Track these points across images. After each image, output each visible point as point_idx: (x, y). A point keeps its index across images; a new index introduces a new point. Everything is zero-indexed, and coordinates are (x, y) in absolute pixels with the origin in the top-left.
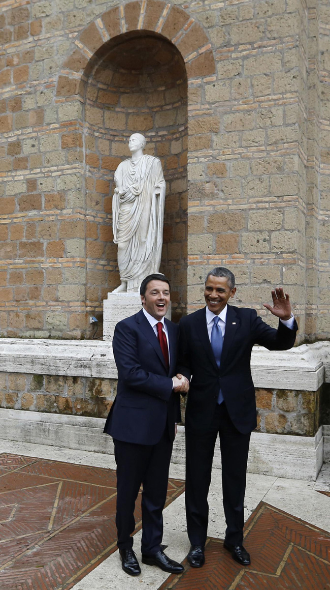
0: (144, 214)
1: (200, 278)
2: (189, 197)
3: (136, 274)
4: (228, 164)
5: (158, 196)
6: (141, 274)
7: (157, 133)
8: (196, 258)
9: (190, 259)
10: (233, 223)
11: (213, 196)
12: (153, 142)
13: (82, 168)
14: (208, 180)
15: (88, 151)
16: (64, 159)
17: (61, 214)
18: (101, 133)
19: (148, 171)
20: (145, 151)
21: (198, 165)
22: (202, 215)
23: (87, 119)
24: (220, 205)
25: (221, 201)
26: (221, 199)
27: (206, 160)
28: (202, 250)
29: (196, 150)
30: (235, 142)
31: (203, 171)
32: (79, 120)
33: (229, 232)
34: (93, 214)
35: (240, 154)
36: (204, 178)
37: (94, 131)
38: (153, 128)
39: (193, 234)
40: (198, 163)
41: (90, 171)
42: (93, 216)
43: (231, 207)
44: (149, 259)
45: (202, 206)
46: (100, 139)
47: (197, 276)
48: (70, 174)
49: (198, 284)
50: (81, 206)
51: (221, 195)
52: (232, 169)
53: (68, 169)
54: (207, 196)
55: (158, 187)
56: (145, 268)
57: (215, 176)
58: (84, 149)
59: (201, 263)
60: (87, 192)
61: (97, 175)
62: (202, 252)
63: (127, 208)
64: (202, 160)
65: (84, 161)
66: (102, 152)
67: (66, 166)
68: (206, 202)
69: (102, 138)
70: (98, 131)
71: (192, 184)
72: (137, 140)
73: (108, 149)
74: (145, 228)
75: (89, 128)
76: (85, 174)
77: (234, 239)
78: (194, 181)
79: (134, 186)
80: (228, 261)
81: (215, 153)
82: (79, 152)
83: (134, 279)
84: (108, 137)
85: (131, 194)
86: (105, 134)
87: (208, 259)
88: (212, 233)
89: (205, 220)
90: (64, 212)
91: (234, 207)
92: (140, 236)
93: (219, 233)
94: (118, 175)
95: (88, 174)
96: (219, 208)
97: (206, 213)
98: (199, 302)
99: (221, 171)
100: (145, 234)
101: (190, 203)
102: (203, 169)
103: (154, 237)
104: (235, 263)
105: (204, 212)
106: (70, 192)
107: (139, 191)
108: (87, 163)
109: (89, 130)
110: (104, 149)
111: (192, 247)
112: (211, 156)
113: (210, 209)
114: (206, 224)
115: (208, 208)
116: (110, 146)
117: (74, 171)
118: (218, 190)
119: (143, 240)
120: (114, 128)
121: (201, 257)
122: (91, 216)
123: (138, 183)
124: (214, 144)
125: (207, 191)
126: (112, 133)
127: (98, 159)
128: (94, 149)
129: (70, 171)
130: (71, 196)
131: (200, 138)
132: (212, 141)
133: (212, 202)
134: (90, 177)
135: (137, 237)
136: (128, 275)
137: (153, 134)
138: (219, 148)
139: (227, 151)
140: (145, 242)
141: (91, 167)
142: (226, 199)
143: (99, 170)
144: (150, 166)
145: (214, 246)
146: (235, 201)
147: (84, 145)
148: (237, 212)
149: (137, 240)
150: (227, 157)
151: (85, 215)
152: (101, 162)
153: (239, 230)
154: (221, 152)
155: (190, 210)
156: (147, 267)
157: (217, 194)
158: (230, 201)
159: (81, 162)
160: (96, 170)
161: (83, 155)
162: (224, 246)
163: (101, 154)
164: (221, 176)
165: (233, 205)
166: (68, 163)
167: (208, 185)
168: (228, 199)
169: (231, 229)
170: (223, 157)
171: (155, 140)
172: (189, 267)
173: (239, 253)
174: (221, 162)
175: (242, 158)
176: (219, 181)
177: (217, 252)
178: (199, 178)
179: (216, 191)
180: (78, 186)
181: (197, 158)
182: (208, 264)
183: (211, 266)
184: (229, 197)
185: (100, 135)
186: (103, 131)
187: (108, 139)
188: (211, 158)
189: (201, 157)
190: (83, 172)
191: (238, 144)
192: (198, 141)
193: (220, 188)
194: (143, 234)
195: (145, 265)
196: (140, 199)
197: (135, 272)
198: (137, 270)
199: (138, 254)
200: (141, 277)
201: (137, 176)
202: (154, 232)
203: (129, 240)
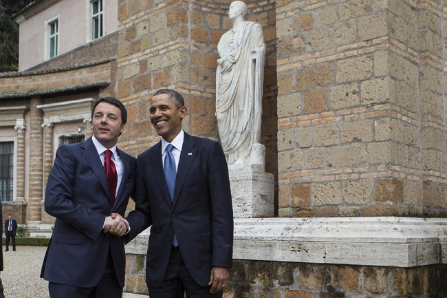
0: (241, 81)
1: (290, 142)
2: (278, 55)
3: (235, 146)
4: (315, 14)
6: (240, 147)
8: (286, 121)
9: (280, 123)
10: (321, 77)
11: (301, 51)
12: (265, 11)
13: (187, 43)
14: (295, 34)
15: (194, 26)
16: (169, 35)
18: (210, 8)
19: (246, 36)
21: (285, 20)
22: (291, 72)
24: (307, 60)
25: (309, 55)
26: (309, 52)
27: (293, 14)
28: (291, 111)
29: (284, 5)
31: (291, 26)
33: (318, 88)
34: (199, 89)
36: (292, 33)
37: (202, 6)
39: (282, 95)
40: (286, 18)
41: (195, 46)
42: (200, 91)
43: (319, 60)
44: (247, 129)
45: (290, 63)
46: (209, 14)
47: (287, 141)
48: (174, 50)
49: (288, 150)
50: (184, 80)
51: (309, 48)
52: (319, 18)
53: (172, 45)
54: (295, 51)
55: (254, 52)
56: (243, 139)
57: (302, 29)
58: (189, 25)
59: (290, 127)
60: (192, 66)
61: (205, 50)
62: (292, 113)
64: (289, 14)
65: (189, 36)
66: (211, 27)
67: (171, 43)
68: (294, 59)
69: (211, 13)
70: (206, 6)
71: (280, 41)
72: (236, 7)
73: (219, 23)
74: (242, 96)
75: (194, 3)
76: (189, 49)
77: (322, 96)
78: (282, 37)
79: (231, 54)
80: (317, 121)
81: (302, 4)
82: (182, 27)
83: (234, 152)
84: (219, 11)
85: (228, 62)
86: (215, 8)
87: (298, 121)
88: (300, 91)
89: (294, 78)
91: (322, 60)
92: (238, 106)
93: (308, 90)
94: (221, 47)
95: (193, 48)
96: (306, 63)
97: (295, 71)
98: (289, 170)
99: (307, 24)
100: (243, 102)
101: (279, 62)
102: (291, 24)
103: (250, 105)
104: (324, 122)
105: (292, 69)
106: (174, 68)
107: (236, 58)
108: (192, 38)
109: (194, 6)
110: (213, 24)
111: (282, 109)
112: (298, 8)
113: (298, 65)
114: (294, 82)
115: (295, 65)
116: (221, 20)
117: (177, 46)
118: (306, 43)
119: (241, 109)
120: (225, 2)
121: (291, 120)
122: (198, 91)
123: (235, 50)
125: (295, 47)
126: (222, 7)
127: (207, 34)
128: (202, 24)
129: (173, 47)
130: (175, 72)
133: (300, 58)
134: (196, 51)
135: (235, 106)
136: (229, 148)
140: (243, 111)
141: (197, 42)
142: (313, 52)
144: (248, 32)
145: (303, 106)
146: (322, 52)
147: (189, 20)
148: (325, 64)
149: (235, 110)
150: (313, 6)
151: (190, 90)
152: (210, 36)
153: (327, 85)
154: (308, 2)
155: (279, 69)
156: (246, 138)
157: (305, 48)
158: (317, 54)
159: (186, 36)
160: (204, 45)
161: (187, 30)
162: (313, 105)
163: (210, 28)
164: (308, 28)
165: (320, 57)
166: (173, 39)
167: (295, 40)
168: (315, 52)
169: (319, 84)
170: (310, 7)
171: (266, 9)
172: (279, 132)
173: (328, 111)
174: (308, 13)
175: (328, 4)
176: (306, 33)
177: (305, 112)
178: (287, 33)
179: (303, 46)
180: (180, 61)
181: (285, 12)
182: (297, 126)
183: (299, 129)
184: (317, 49)
185: (209, 10)
186: (213, 6)
187: (219, 14)
188: (298, 10)
189: (288, 11)
190: (187, 47)
193: (307, 41)
194: (241, 104)
195: (244, 136)
196: (237, 66)
197: (235, 144)
198: (237, 142)
199: (237, 125)
200: (241, 150)
201: (235, 43)
202: (250, 99)
203: (227, 110)
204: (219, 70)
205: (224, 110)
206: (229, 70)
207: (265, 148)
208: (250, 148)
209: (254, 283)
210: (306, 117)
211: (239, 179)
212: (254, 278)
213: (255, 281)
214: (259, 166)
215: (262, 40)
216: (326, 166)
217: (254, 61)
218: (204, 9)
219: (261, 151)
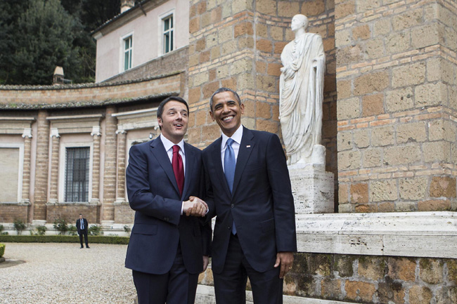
0: (303, 87)
1: (349, 143)
2: (337, 63)
3: (298, 147)
4: (371, 25)
6: (302, 148)
7: (328, 15)
8: (345, 123)
9: (339, 125)
10: (377, 83)
11: (358, 59)
12: (325, 24)
13: (253, 53)
14: (353, 44)
15: (259, 38)
16: (236, 46)
18: (274, 21)
19: (307, 46)
21: (344, 31)
22: (349, 79)
23: (258, 9)
24: (365, 67)
25: (366, 63)
26: (366, 60)
27: (351, 25)
28: (350, 114)
29: (342, 18)
30: (376, 2)
31: (349, 36)
32: (248, 11)
33: (375, 92)
34: (264, 95)
35: (381, 13)
36: (350, 43)
37: (266, 19)
38: (324, 11)
39: (341, 99)
40: (344, 29)
41: (260, 55)
42: (265, 97)
43: (375, 67)
44: (308, 132)
45: (348, 70)
46: (273, 27)
47: (346, 142)
48: (241, 59)
49: (347, 150)
50: (250, 87)
51: (366, 56)
52: (375, 28)
53: (238, 55)
54: (353, 59)
55: (315, 61)
56: (305, 141)
57: (360, 39)
58: (254, 36)
59: (349, 129)
60: (257, 74)
61: (270, 60)
62: (350, 116)
64: (347, 25)
65: (255, 47)
66: (275, 39)
67: (238, 53)
68: (352, 66)
69: (275, 26)
70: (270, 20)
71: (339, 51)
72: (298, 20)
73: (282, 35)
74: (304, 101)
75: (260, 17)
76: (255, 59)
77: (379, 100)
78: (341, 47)
79: (294, 62)
80: (374, 123)
81: (359, 16)
82: (248, 38)
83: (297, 153)
84: (282, 24)
85: (291, 70)
86: (279, 22)
87: (356, 123)
88: (358, 96)
89: (352, 84)
91: (379, 66)
92: (300, 110)
93: (365, 95)
95: (258, 58)
96: (364, 70)
97: (353, 77)
98: (348, 169)
99: (364, 34)
100: (304, 107)
101: (338, 70)
102: (349, 34)
103: (312, 109)
104: (380, 124)
105: (351, 76)
106: (240, 76)
107: (298, 66)
108: (258, 48)
109: (260, 20)
110: (277, 35)
111: (341, 113)
112: (356, 20)
113: (356, 72)
114: (352, 87)
115: (354, 72)
116: (284, 32)
117: (243, 56)
118: (363, 52)
119: (303, 113)
120: (288, 16)
121: (349, 122)
122: (262, 96)
123: (297, 59)
124: (358, 8)
125: (352, 55)
126: (285, 20)
127: (271, 45)
128: (266, 36)
129: (240, 57)
130: (241, 79)
131: (345, 5)
132: (355, 5)
133: (358, 65)
134: (261, 60)
135: (297, 110)
136: (291, 150)
138: (362, 11)
139: (369, 13)
140: (305, 115)
141: (262, 52)
142: (370, 60)
143: (272, 55)
144: (309, 42)
145: (361, 109)
146: (379, 60)
147: (255, 32)
148: (381, 71)
149: (297, 114)
150: (370, 18)
151: (255, 96)
152: (274, 47)
153: (383, 90)
154: (364, 14)
155: (339, 76)
157: (362, 57)
158: (374, 62)
159: (252, 47)
160: (268, 55)
161: (253, 41)
162: (370, 108)
163: (273, 40)
164: (365, 38)
165: (377, 64)
166: (239, 49)
167: (353, 49)
168: (372, 59)
169: (376, 89)
170: (366, 19)
171: (326, 22)
172: (339, 134)
173: (385, 113)
174: (365, 24)
175: (383, 16)
176: (363, 43)
177: (363, 115)
178: (345, 43)
179: (361, 54)
180: (246, 69)
181: (343, 24)
182: (356, 128)
183: (357, 130)
184: (373, 57)
185: (273, 23)
186: (276, 19)
187: (281, 27)
188: (355, 22)
189: (346, 23)
190: (252, 57)
191: (379, 4)
192: (343, 8)
193: (364, 49)
194: (303, 108)
195: (306, 137)
196: (299, 73)
197: (297, 145)
198: (299, 143)
199: (300, 128)
200: (303, 150)
201: (297, 52)
202: (312, 104)
203: (290, 114)
204: (282, 77)
205: (287, 114)
206: (292, 77)
207: (325, 149)
208: (311, 149)
209: (316, 274)
210: (363, 120)
211: (301, 177)
212: (316, 270)
213: (316, 272)
214: (320, 165)
215: (322, 49)
216: (383, 165)
217: (315, 69)
218: (268, 22)
219: (322, 152)
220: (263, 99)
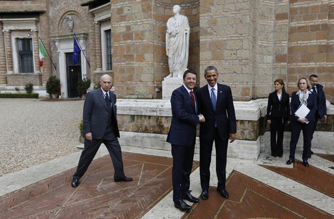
0: (180, 42)
2: (200, 34)
4: (218, 19)
5: (186, 34)
6: (179, 69)
7: (186, 5)
8: (204, 62)
9: (201, 62)
10: (220, 46)
11: (211, 34)
13: (152, 21)
14: (209, 27)
15: (154, 13)
16: (143, 16)
17: (142, 42)
18: (160, 5)
20: (180, 13)
21: (204, 20)
24: (214, 38)
25: (215, 36)
27: (208, 18)
28: (206, 58)
29: (203, 13)
31: (207, 23)
33: (219, 50)
34: (157, 42)
35: (223, 15)
36: (207, 26)
38: (184, 3)
39: (202, 51)
43: (219, 39)
44: (182, 63)
45: (206, 38)
50: (151, 38)
51: (215, 33)
52: (220, 22)
54: (209, 34)
55: (186, 30)
57: (212, 25)
58: (152, 12)
59: (206, 64)
60: (154, 32)
61: (159, 24)
63: (172, 39)
64: (206, 17)
66: (161, 13)
67: (144, 20)
68: (208, 37)
69: (161, 7)
70: (158, 4)
71: (202, 28)
72: (176, 8)
73: (163, 12)
74: (181, 48)
76: (153, 24)
77: (220, 54)
79: (175, 29)
80: (218, 63)
81: (212, 14)
82: (150, 13)
85: (174, 33)
86: (162, 5)
87: (209, 62)
88: (211, 51)
89: (208, 45)
90: (144, 41)
91: (221, 39)
92: (178, 52)
93: (214, 51)
94: (168, 24)
95: (155, 23)
96: (214, 39)
99: (215, 23)
101: (201, 37)
103: (184, 52)
104: (221, 64)
105: (207, 41)
106: (146, 32)
107: (178, 32)
108: (154, 18)
109: (154, 3)
111: (202, 57)
112: (210, 16)
113: (210, 40)
114: (208, 47)
116: (165, 10)
117: (148, 22)
119: (180, 54)
120: (166, 2)
121: (206, 62)
123: (177, 28)
125: (209, 32)
126: (165, 4)
127: (159, 17)
128: (157, 12)
129: (146, 22)
130: (147, 34)
131: (205, 7)
132: (211, 9)
133: (211, 37)
134: (155, 25)
136: (173, 70)
137: (184, 5)
138: (214, 12)
139: (217, 14)
141: (156, 20)
143: (160, 22)
144: (182, 20)
145: (212, 57)
146: (221, 36)
147: (152, 10)
148: (222, 41)
149: (177, 54)
150: (217, 16)
151: (153, 43)
153: (223, 50)
154: (215, 14)
155: (201, 40)
157: (213, 33)
158: (219, 36)
159: (151, 18)
160: (158, 22)
161: (152, 15)
162: (216, 57)
164: (215, 25)
166: (145, 18)
167: (209, 29)
168: (218, 35)
170: (216, 16)
171: (185, 8)
172: (200, 66)
173: (223, 60)
174: (215, 19)
176: (214, 27)
177: (213, 59)
178: (205, 26)
180: (150, 29)
181: (204, 16)
182: (209, 64)
187: (164, 8)
191: (222, 10)
192: (204, 9)
193: (214, 30)
194: (180, 51)
195: (181, 65)
196: (178, 35)
197: (176, 68)
199: (177, 60)
201: (177, 25)
203: (173, 54)
204: (167, 35)
206: (175, 36)
208: (183, 70)
210: (213, 61)
218: (158, 5)
220: (156, 44)
